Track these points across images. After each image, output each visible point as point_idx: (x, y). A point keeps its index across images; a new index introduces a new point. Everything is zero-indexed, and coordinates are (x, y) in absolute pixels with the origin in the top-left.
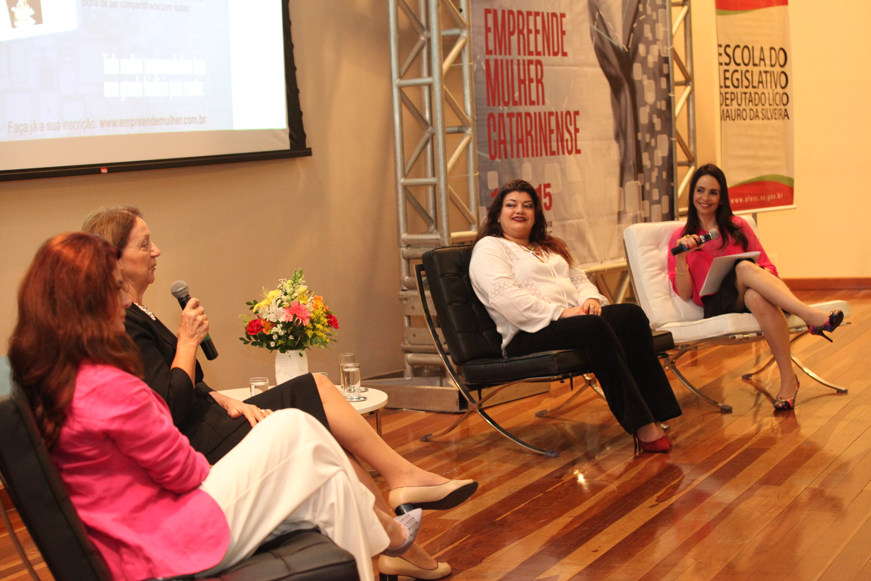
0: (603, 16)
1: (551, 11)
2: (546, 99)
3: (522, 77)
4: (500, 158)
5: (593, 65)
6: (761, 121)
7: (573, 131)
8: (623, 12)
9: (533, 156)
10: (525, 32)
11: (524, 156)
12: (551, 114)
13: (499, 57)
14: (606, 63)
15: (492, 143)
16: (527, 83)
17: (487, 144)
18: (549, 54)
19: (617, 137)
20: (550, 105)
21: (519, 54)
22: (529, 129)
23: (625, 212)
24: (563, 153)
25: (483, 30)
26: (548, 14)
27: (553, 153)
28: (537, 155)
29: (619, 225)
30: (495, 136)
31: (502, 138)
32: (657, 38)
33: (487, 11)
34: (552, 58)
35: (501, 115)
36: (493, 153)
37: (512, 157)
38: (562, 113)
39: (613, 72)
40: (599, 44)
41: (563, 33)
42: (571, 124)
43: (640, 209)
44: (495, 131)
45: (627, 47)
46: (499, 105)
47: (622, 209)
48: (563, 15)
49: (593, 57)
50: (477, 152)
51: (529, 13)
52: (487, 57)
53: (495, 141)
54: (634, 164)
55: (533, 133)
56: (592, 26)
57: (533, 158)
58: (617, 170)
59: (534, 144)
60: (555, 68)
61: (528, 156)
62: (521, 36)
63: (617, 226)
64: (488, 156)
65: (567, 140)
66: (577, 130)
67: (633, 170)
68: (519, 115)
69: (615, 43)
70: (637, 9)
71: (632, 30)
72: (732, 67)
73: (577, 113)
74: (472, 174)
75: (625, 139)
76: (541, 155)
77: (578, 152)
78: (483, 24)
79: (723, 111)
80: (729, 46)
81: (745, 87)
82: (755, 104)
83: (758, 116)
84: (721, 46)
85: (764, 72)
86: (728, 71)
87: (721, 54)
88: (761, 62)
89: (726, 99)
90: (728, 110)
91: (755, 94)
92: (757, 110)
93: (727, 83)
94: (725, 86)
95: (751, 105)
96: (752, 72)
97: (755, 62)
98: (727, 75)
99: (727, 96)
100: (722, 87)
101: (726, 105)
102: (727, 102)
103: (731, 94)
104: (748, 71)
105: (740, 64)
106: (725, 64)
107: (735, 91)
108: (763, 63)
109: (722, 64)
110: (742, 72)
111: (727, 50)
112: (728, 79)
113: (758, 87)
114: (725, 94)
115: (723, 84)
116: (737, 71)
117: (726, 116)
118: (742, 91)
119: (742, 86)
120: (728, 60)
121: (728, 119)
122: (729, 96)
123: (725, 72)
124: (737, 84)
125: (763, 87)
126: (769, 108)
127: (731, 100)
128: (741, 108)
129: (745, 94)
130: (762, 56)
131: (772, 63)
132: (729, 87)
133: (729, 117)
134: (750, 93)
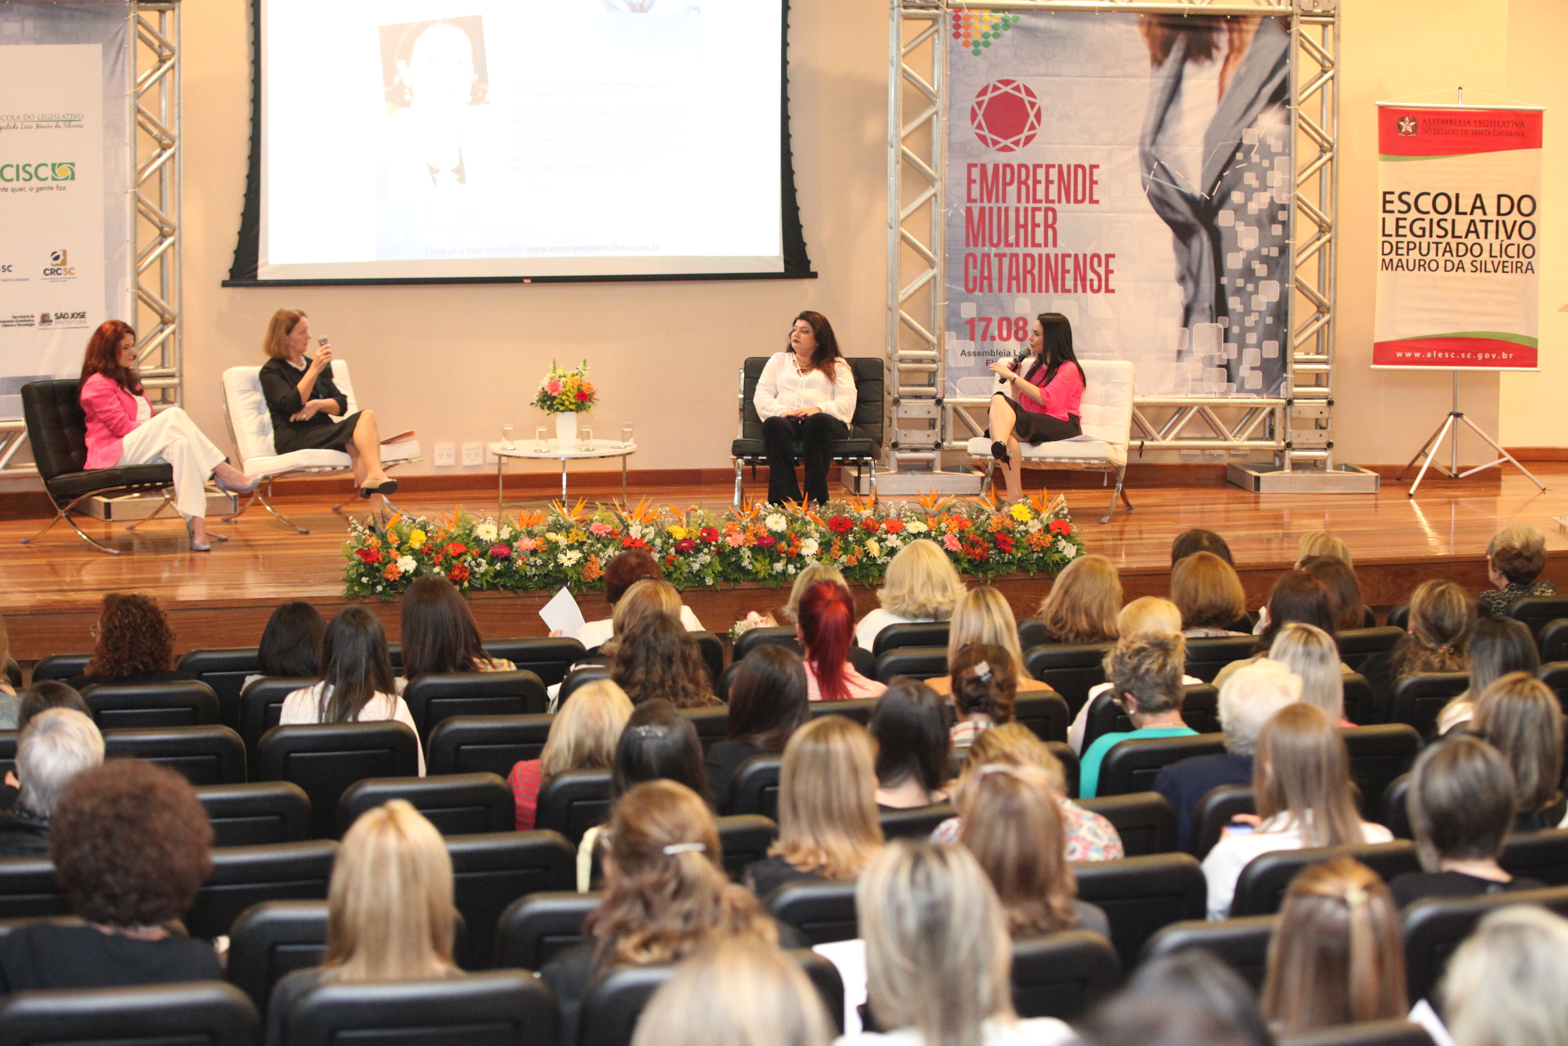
0: (1167, 165)
1: (1073, 163)
2: (1059, 242)
3: (1022, 221)
4: (981, 290)
5: (1144, 212)
6: (1468, 273)
7: (1102, 271)
8: (1204, 162)
9: (1033, 291)
10: (1030, 182)
11: (1018, 291)
12: (1065, 256)
13: (986, 205)
14: (1167, 210)
15: (971, 278)
16: (1030, 227)
17: (963, 279)
18: (1068, 201)
19: (1182, 280)
20: (1063, 247)
21: (1019, 201)
22: (1029, 267)
23: (1190, 351)
24: (1084, 291)
25: (965, 182)
26: (1069, 166)
27: (1065, 291)
28: (1040, 291)
29: (1179, 364)
30: (974, 273)
31: (986, 274)
32: (1269, 184)
33: (970, 166)
34: (1072, 205)
35: (986, 256)
36: (971, 286)
37: (1000, 290)
38: (1085, 256)
39: (1180, 218)
40: (1156, 191)
41: (1093, 182)
42: (1100, 265)
43: (1219, 350)
44: (975, 267)
45: (1210, 194)
46: (984, 245)
47: (1185, 347)
48: (1093, 167)
49: (1146, 204)
50: (947, 285)
51: (1036, 166)
52: (969, 205)
53: (975, 278)
54: (1210, 307)
55: (1036, 271)
56: (1146, 175)
57: (1033, 294)
58: (1180, 311)
59: (1037, 282)
60: (1077, 214)
61: (1025, 291)
62: (1023, 187)
63: (1175, 364)
64: (963, 289)
65: (1092, 281)
66: (1108, 272)
67: (1208, 312)
68: (1016, 255)
69: (1187, 191)
70: (1233, 156)
71: (1220, 177)
72: (1413, 214)
73: (1108, 256)
74: (941, 304)
75: (1197, 282)
76: (1047, 291)
77: (1108, 290)
78: (966, 176)
79: (1391, 260)
80: (1408, 193)
81: (1438, 236)
82: (1458, 256)
83: (1463, 268)
84: (1392, 193)
85: (1481, 221)
86: (1405, 219)
87: (1392, 202)
88: (1476, 211)
89: (1397, 248)
90: (1400, 260)
91: (1458, 244)
92: (1461, 261)
93: (1401, 231)
94: (1397, 235)
95: (1448, 255)
96: (1453, 221)
97: (1460, 210)
98: (1401, 223)
99: (1400, 245)
100: (1391, 236)
101: (1397, 254)
102: (1400, 251)
103: (1408, 243)
104: (1445, 220)
105: (1428, 213)
106: (1400, 212)
107: (1417, 240)
108: (1480, 211)
109: (1392, 212)
110: (1431, 221)
111: (1405, 197)
112: (1404, 227)
113: (1466, 237)
114: (1397, 243)
115: (1394, 233)
116: (1423, 220)
117: (1397, 266)
118: (1431, 240)
119: (1431, 236)
120: (1404, 208)
121: (1399, 269)
122: (1405, 245)
123: (1398, 220)
124: (1420, 233)
125: (1478, 237)
126: (1489, 260)
127: (1408, 249)
128: (1427, 259)
129: (1437, 244)
130: (1478, 204)
131: (1502, 211)
132: (1405, 236)
133: (1402, 266)
134: (1448, 244)
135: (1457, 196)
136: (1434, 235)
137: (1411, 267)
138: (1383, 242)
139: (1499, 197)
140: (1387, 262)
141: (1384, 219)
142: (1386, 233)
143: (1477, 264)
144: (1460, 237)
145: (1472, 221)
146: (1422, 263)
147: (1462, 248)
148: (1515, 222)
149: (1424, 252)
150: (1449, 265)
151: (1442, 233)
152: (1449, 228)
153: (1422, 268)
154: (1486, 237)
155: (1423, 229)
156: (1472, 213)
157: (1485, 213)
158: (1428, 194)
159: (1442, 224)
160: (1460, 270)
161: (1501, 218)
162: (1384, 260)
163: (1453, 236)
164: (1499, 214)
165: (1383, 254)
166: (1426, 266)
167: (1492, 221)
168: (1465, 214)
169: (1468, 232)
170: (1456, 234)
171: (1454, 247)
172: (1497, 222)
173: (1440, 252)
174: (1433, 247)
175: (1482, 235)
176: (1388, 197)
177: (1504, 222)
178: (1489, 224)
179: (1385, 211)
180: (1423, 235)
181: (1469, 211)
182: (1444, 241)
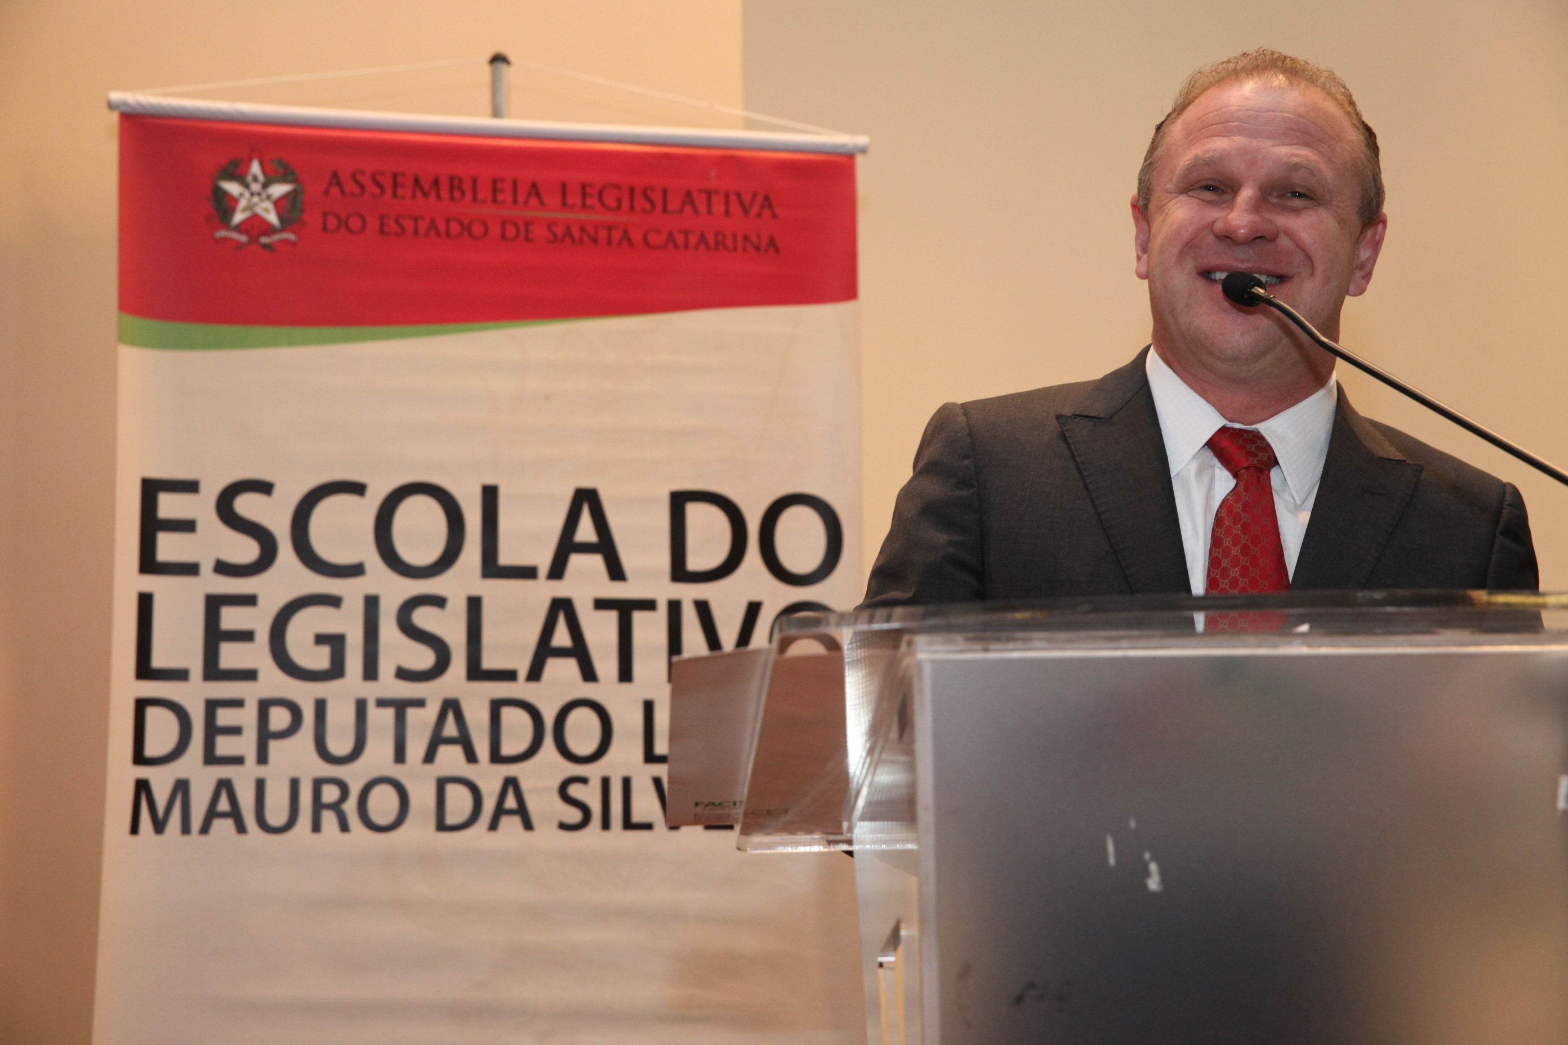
6: (546, 835)
72: (290, 578)
79: (182, 787)
80: (264, 488)
81: (403, 674)
82: (496, 757)
83: (522, 812)
84: (191, 487)
85: (601, 604)
86: (250, 600)
87: (187, 526)
88: (576, 561)
89: (212, 731)
90: (225, 785)
91: (496, 706)
92: (511, 783)
93: (231, 656)
94: (213, 671)
95: (450, 758)
96: (474, 605)
97: (505, 558)
98: (231, 618)
99: (225, 717)
100: (180, 675)
101: (210, 758)
102: (224, 746)
103: (264, 706)
104: (439, 602)
105: (356, 570)
106: (223, 568)
107: (304, 694)
108: (596, 562)
109: (191, 569)
110: (372, 603)
111: (246, 505)
112: (247, 636)
113: (535, 674)
114: (212, 706)
115: (194, 662)
116: (334, 601)
117: (212, 814)
118: (371, 691)
119: (371, 672)
120: (247, 550)
121: (223, 827)
122: (247, 717)
123: (214, 604)
124: (320, 659)
125: (589, 674)
126: (643, 775)
127: (265, 736)
128: (355, 776)
129: (401, 707)
130: (586, 531)
131: (695, 563)
132: (250, 675)
133: (235, 814)
134: (451, 706)
135: (490, 495)
136: (386, 668)
137: (277, 815)
138: (141, 705)
139: (679, 501)
140: (161, 795)
141: (145, 602)
142: (158, 660)
143: (590, 795)
144: (509, 676)
145: (562, 607)
146: (330, 794)
147: (515, 720)
148: (753, 610)
149: (340, 743)
150: (459, 802)
151: (423, 658)
152: (456, 637)
153: (329, 818)
154: (625, 674)
155: (335, 642)
156: (557, 571)
157: (616, 572)
158: (358, 489)
159: (424, 618)
160: (511, 824)
161: (688, 593)
162: (142, 787)
163: (476, 672)
164: (680, 572)
165: (139, 758)
166: (350, 807)
167: (649, 605)
168: (528, 573)
169: (544, 651)
170: (488, 663)
171: (477, 717)
172: (675, 608)
173: (416, 747)
174: (381, 720)
175: (606, 664)
176: (169, 506)
177: (703, 608)
178: (638, 617)
179: (149, 564)
180: (336, 670)
181: (544, 561)
182: (434, 692)
